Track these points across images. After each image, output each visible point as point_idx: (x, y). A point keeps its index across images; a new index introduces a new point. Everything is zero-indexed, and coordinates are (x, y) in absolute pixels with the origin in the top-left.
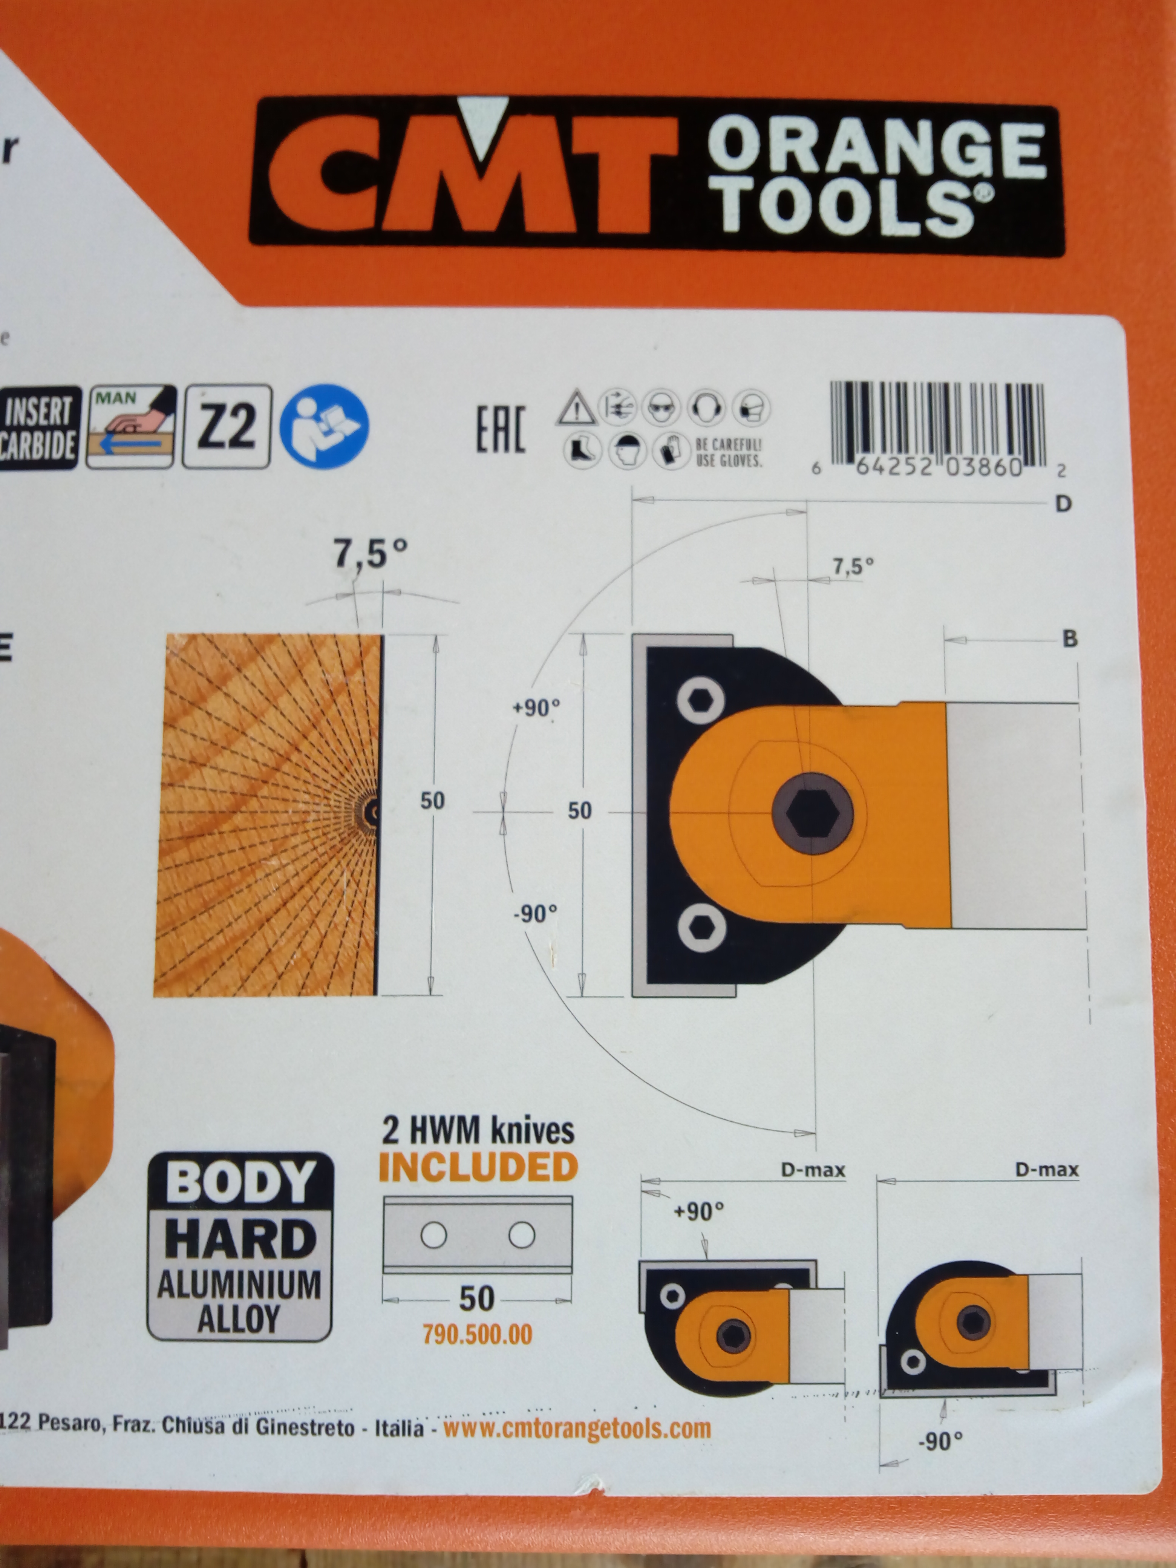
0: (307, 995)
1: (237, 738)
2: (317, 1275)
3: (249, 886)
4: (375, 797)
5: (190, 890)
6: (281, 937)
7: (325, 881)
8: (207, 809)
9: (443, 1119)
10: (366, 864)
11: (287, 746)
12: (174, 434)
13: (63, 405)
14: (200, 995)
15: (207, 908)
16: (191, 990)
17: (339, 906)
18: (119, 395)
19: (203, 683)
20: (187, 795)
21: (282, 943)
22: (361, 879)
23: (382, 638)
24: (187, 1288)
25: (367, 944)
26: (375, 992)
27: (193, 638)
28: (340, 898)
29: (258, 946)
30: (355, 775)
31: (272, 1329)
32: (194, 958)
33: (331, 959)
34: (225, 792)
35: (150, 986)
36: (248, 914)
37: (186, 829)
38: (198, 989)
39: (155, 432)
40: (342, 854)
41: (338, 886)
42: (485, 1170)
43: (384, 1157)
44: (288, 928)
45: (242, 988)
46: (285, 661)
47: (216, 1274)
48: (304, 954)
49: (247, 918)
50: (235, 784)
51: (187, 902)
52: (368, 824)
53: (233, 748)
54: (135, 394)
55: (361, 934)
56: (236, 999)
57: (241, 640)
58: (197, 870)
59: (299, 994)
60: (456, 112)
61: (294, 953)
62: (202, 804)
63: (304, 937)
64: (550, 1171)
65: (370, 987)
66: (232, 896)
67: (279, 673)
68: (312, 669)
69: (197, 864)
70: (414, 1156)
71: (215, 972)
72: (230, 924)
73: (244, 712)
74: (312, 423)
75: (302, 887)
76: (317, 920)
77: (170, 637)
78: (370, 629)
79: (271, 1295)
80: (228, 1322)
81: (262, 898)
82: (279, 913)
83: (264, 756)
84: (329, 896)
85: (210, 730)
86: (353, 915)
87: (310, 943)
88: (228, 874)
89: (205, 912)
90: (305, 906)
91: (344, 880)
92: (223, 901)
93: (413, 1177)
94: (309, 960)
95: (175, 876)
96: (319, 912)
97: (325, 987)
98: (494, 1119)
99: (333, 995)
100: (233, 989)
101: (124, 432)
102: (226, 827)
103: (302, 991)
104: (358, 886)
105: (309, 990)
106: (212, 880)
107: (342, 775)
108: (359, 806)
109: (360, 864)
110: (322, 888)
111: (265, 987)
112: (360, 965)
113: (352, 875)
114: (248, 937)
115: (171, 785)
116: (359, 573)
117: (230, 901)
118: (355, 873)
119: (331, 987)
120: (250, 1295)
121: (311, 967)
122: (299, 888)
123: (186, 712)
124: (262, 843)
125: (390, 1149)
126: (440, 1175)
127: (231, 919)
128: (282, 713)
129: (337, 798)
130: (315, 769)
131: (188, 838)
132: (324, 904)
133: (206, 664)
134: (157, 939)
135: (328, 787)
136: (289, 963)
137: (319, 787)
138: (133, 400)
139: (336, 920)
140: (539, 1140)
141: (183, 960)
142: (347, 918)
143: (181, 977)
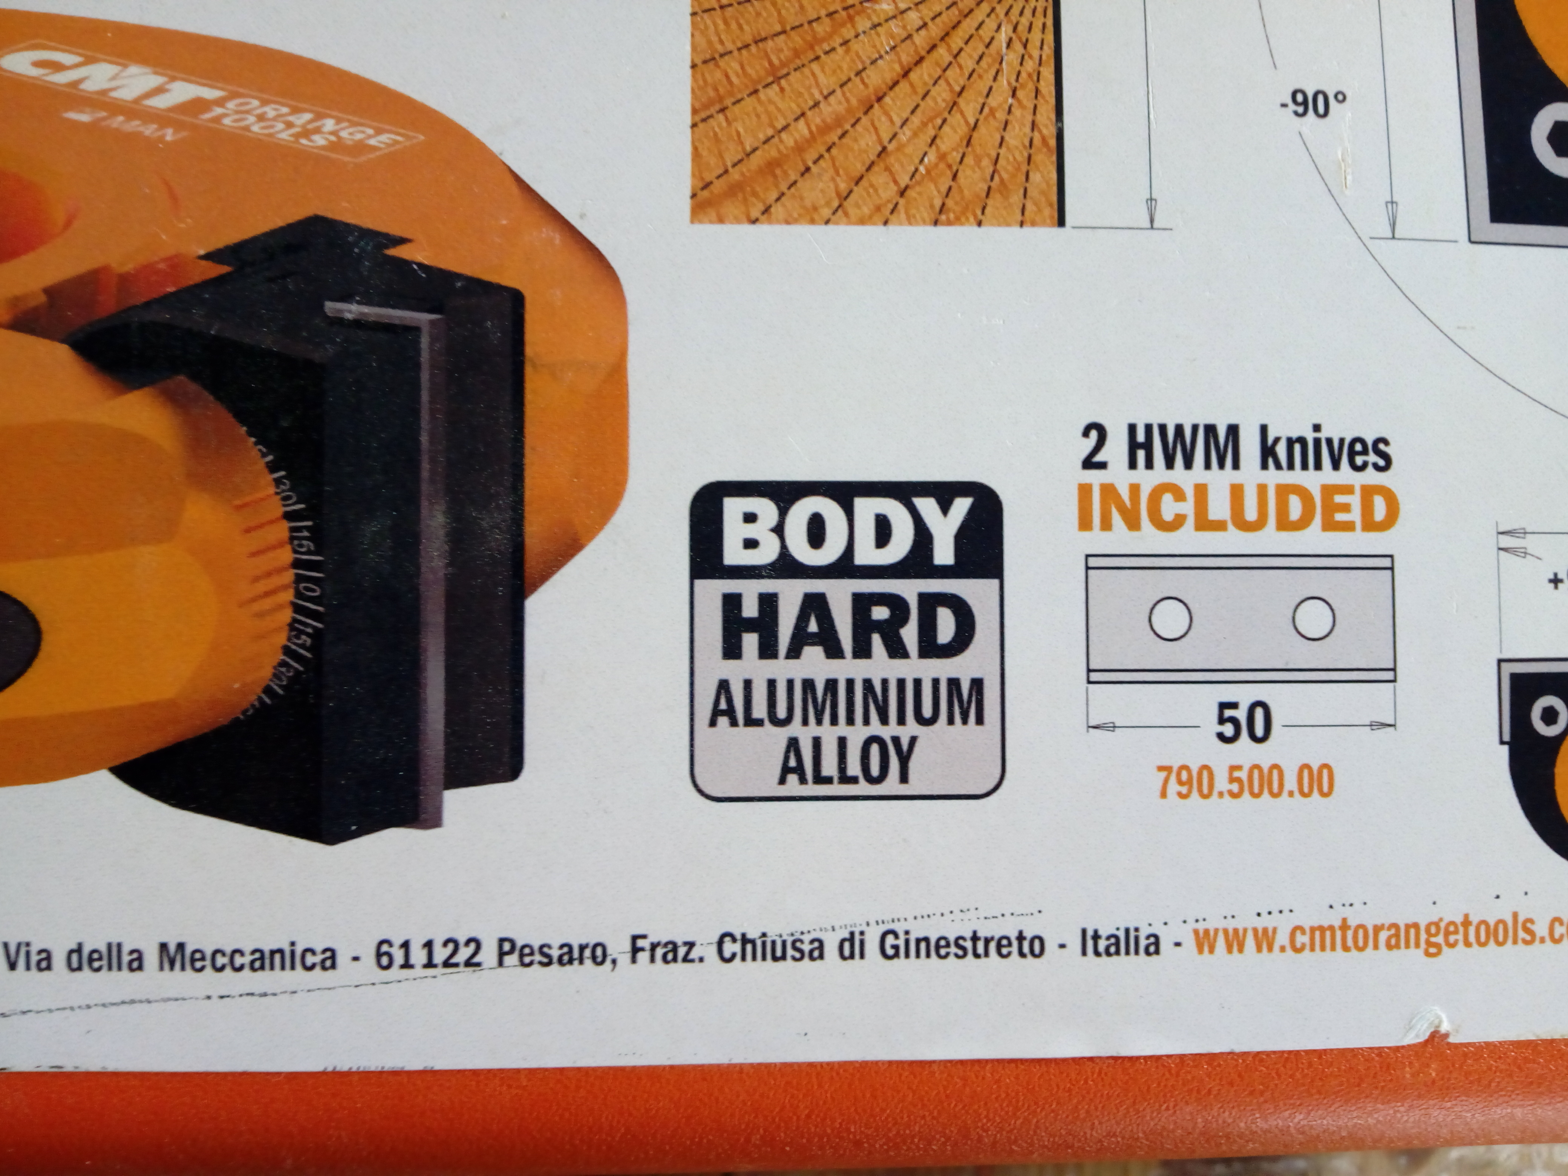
0: (949, 223)
2: (977, 684)
3: (845, 43)
5: (747, 46)
6: (902, 127)
7: (971, 37)
9: (1179, 429)
10: (1037, 14)
14: (770, 222)
15: (777, 77)
16: (755, 213)
17: (995, 79)
21: (903, 138)
22: (1030, 36)
24: (760, 710)
25: (1044, 140)
26: (1061, 222)
28: (997, 66)
31: (904, 778)
32: (756, 160)
33: (986, 163)
35: (686, 204)
36: (845, 88)
38: (766, 211)
41: (993, 48)
42: (1251, 514)
43: (1085, 491)
44: (913, 112)
45: (839, 209)
47: (809, 685)
48: (942, 157)
49: (844, 94)
51: (742, 67)
55: (1033, 124)
56: (830, 227)
58: (758, 14)
59: (936, 223)
61: (925, 154)
63: (940, 127)
64: (1355, 515)
65: (1051, 212)
66: (817, 58)
70: (1135, 489)
71: (795, 182)
72: (816, 104)
75: (934, 47)
76: (961, 102)
79: (901, 721)
80: (829, 767)
81: (868, 62)
82: (897, 89)
84: (978, 62)
86: (1020, 94)
87: (950, 139)
88: (810, 22)
89: (773, 82)
90: (939, 78)
91: (1003, 37)
92: (803, 66)
93: (1133, 524)
94: (950, 166)
95: (720, 22)
96: (963, 89)
97: (979, 212)
98: (1264, 429)
99: (992, 225)
100: (826, 212)
103: (940, 216)
104: (1025, 46)
105: (952, 216)
106: (784, 32)
109: (1028, 12)
110: (968, 49)
111: (878, 209)
112: (1035, 177)
113: (1015, 29)
114: (848, 127)
117: (815, 66)
118: (1020, 28)
119: (987, 211)
120: (866, 721)
121: (955, 177)
122: (928, 48)
125: (1094, 477)
126: (1178, 522)
127: (818, 96)
132: (970, 76)
134: (694, 125)
136: (917, 170)
139: (992, 102)
140: (1336, 466)
141: (740, 161)
142: (1010, 100)
143: (734, 190)
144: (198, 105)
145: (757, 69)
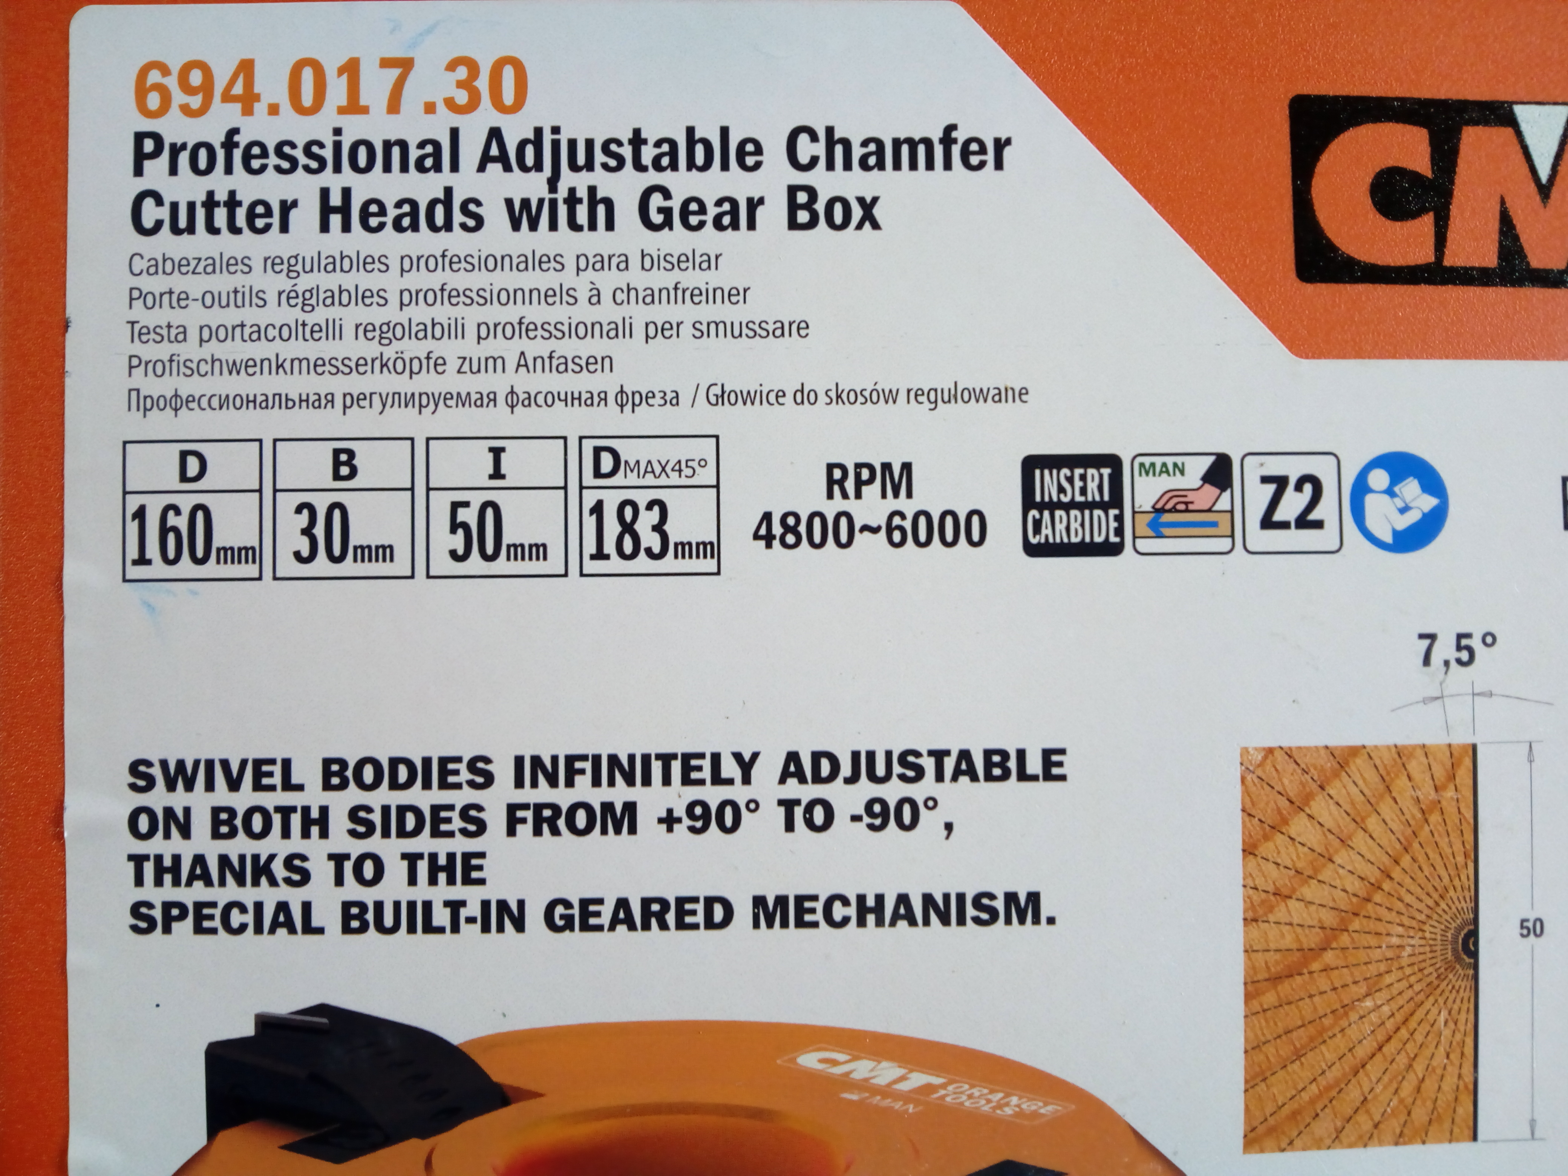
0: (1405, 1143)
1: (1324, 866)
3: (1342, 1030)
4: (1472, 927)
5: (1279, 1037)
6: (1377, 1083)
7: (1422, 1020)
8: (1294, 946)
10: (1464, 1002)
11: (1378, 873)
12: (1232, 512)
13: (1101, 476)
14: (1293, 1150)
15: (1298, 1055)
16: (1284, 1145)
17: (1436, 1047)
18: (1164, 465)
19: (1283, 803)
20: (1273, 932)
21: (1377, 1090)
22: (1459, 1017)
23: (1474, 748)
25: (1466, 1087)
26: (1475, 1138)
27: (1270, 751)
28: (1438, 1039)
29: (1354, 1094)
30: (1450, 903)
32: (1286, 1110)
33: (1429, 1104)
34: (1313, 927)
35: (1240, 1142)
36: (1342, 1060)
37: (1273, 969)
38: (1291, 1143)
39: (1209, 510)
40: (1439, 991)
41: (1435, 1026)
44: (1384, 1073)
45: (1337, 1139)
46: (1372, 776)
48: (1401, 1101)
49: (1341, 1064)
50: (1324, 918)
51: (1277, 1051)
52: (1465, 957)
53: (1320, 878)
54: (1183, 464)
55: (1460, 1076)
56: (1331, 1152)
57: (1323, 752)
58: (1287, 1015)
59: (1396, 1144)
60: (1511, 122)
61: (1391, 1100)
62: (1288, 941)
63: (1401, 1082)
65: (1469, 1132)
66: (1324, 1042)
67: (1366, 791)
68: (1402, 782)
69: (1286, 1007)
71: (1309, 1124)
72: (1323, 1072)
73: (1330, 836)
74: (1386, 497)
75: (1398, 1029)
76: (1415, 1065)
77: (1245, 751)
78: (1461, 737)
81: (1357, 1042)
82: (1374, 1058)
83: (1354, 885)
84: (1426, 1037)
85: (1295, 858)
86: (1452, 1056)
87: (1407, 1089)
88: (1320, 1018)
89: (1296, 1059)
90: (1401, 1049)
91: (1442, 1019)
92: (1315, 1047)
94: (1406, 1107)
95: (1263, 1021)
96: (1416, 1056)
97: (1424, 1135)
99: (1432, 1143)
100: (1328, 1142)
101: (1174, 510)
102: (1316, 966)
103: (1400, 1139)
104: (1456, 1024)
105: (1406, 1139)
106: (1303, 1026)
107: (1437, 904)
108: (1455, 938)
109: (1458, 1001)
110: (1420, 1029)
111: (1361, 1137)
112: (1460, 1111)
114: (1343, 1086)
115: (1255, 920)
116: (1446, 673)
117: (1323, 1047)
118: (1453, 1012)
119: (1430, 1134)
121: (1409, 1114)
122: (1394, 1030)
123: (1266, 838)
124: (1355, 983)
127: (1324, 1067)
128: (1371, 836)
129: (1432, 930)
130: (1408, 898)
131: (1275, 980)
132: (1421, 1046)
133: (1286, 782)
134: (1246, 1091)
135: (1423, 917)
136: (1385, 1111)
137: (1414, 918)
138: (1182, 473)
139: (1434, 1063)
141: (1275, 1112)
142: (1445, 1061)
143: (1272, 1131)
144: (929, 1089)
145: (1286, 1051)
